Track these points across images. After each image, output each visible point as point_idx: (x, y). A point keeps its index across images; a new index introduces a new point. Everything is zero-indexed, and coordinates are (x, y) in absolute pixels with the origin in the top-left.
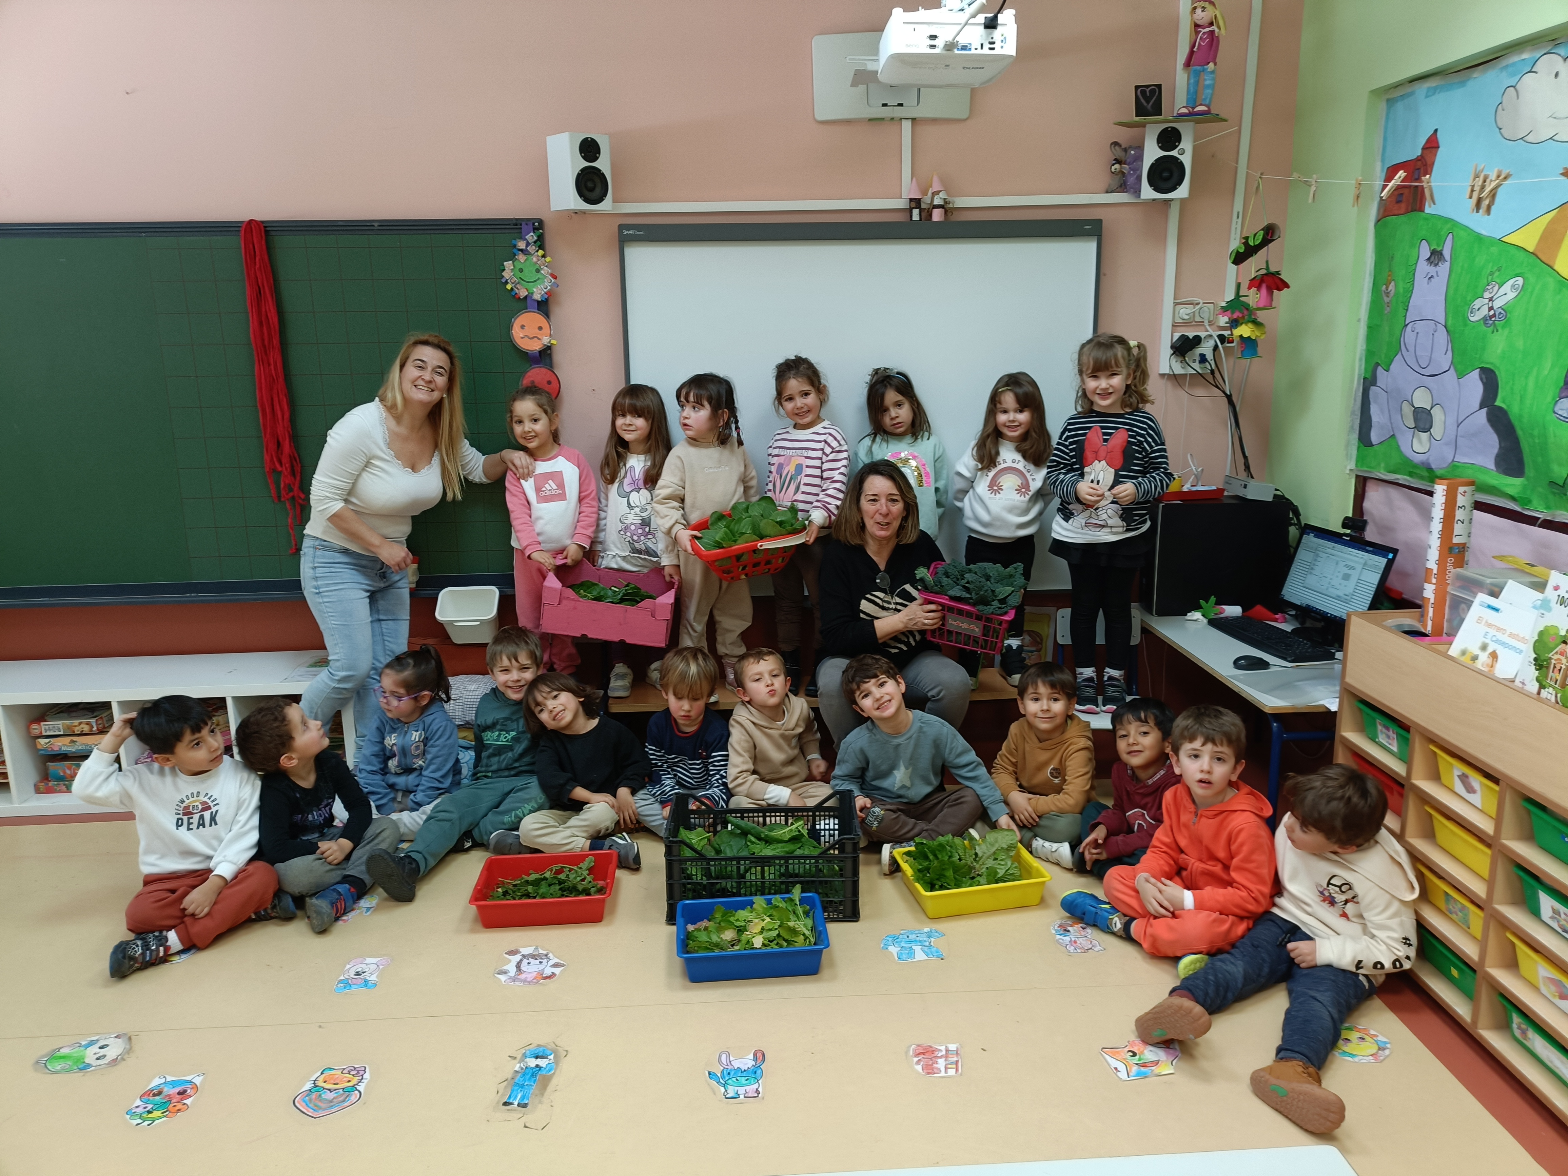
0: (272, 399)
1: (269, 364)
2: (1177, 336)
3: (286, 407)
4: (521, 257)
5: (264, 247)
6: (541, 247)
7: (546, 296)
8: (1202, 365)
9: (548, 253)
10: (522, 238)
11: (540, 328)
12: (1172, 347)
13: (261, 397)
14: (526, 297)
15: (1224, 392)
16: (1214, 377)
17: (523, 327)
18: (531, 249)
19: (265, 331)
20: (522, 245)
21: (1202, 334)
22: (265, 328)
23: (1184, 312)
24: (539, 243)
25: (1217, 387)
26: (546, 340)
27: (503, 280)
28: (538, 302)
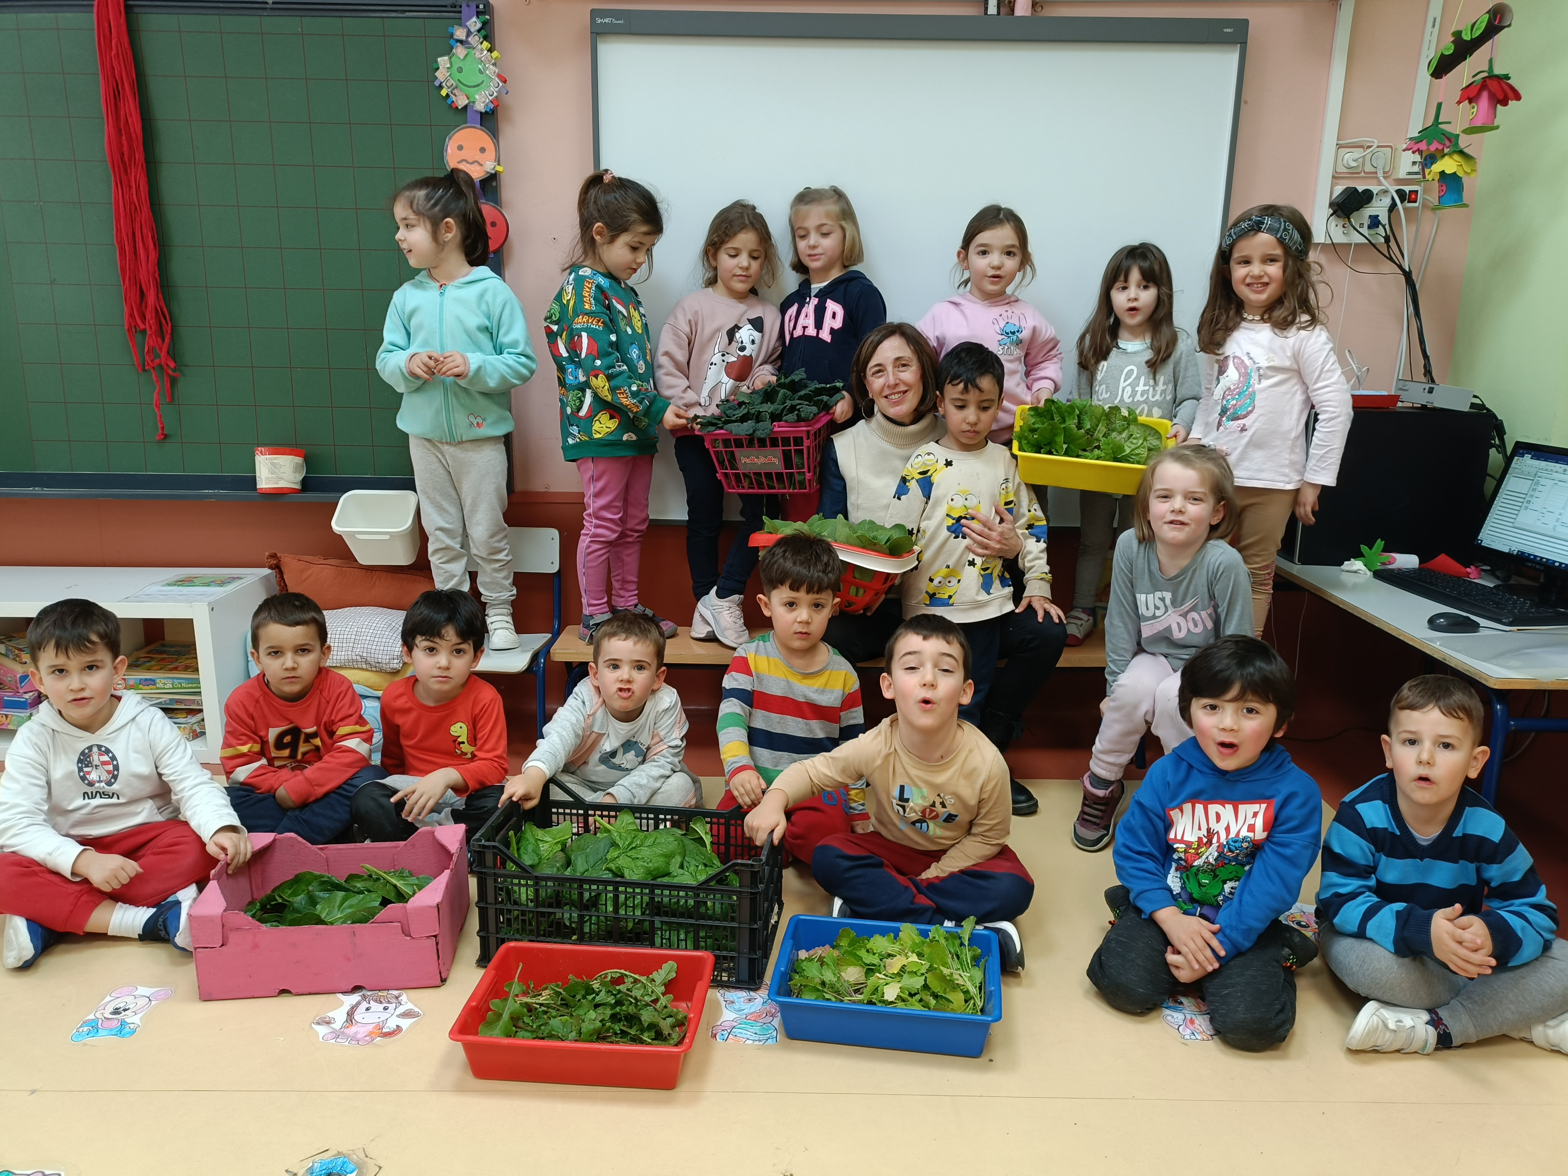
0: (134, 234)
1: (130, 187)
2: (1339, 189)
3: (151, 245)
4: (460, 51)
5: (124, 28)
6: (486, 38)
7: (492, 106)
8: (1373, 232)
9: (497, 46)
10: (461, 25)
11: (483, 150)
12: (1331, 205)
13: (118, 230)
14: (466, 107)
15: (1400, 267)
16: (1389, 247)
17: (460, 148)
18: (474, 40)
19: (125, 142)
20: (460, 34)
21: (1375, 189)
22: (124, 137)
23: (1350, 157)
24: (483, 32)
25: (1391, 259)
26: (489, 166)
27: (437, 84)
28: (481, 113)
